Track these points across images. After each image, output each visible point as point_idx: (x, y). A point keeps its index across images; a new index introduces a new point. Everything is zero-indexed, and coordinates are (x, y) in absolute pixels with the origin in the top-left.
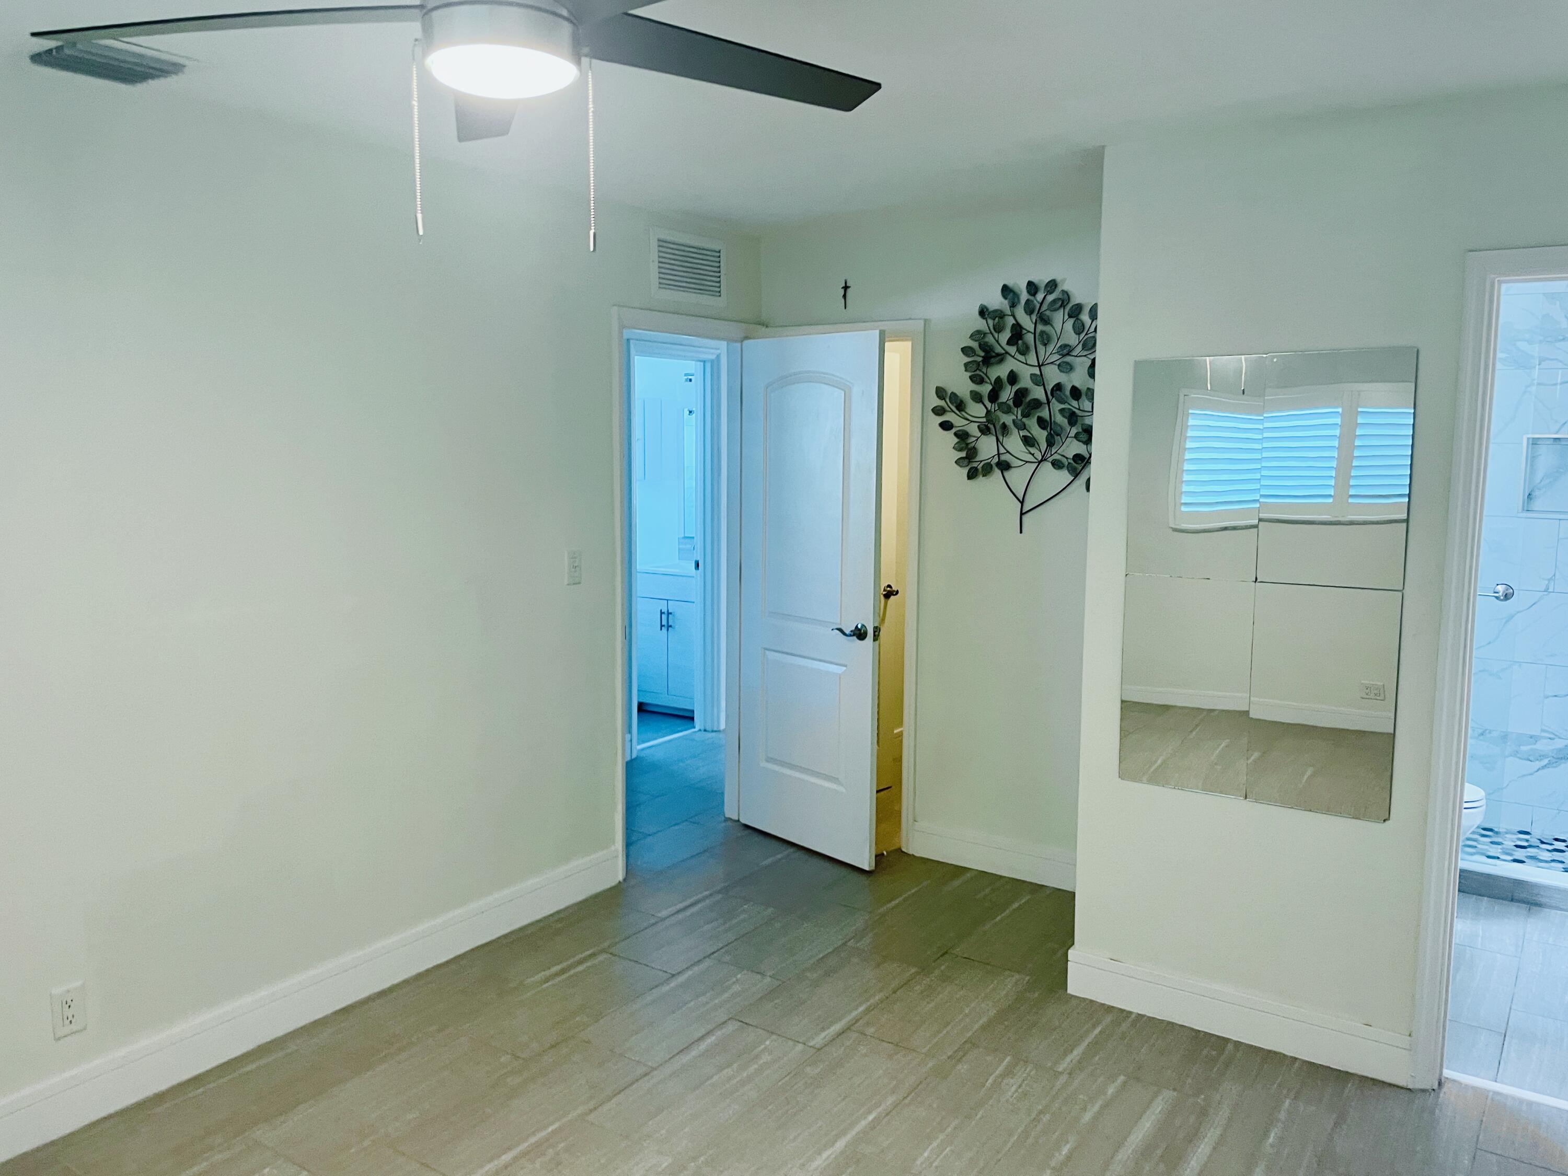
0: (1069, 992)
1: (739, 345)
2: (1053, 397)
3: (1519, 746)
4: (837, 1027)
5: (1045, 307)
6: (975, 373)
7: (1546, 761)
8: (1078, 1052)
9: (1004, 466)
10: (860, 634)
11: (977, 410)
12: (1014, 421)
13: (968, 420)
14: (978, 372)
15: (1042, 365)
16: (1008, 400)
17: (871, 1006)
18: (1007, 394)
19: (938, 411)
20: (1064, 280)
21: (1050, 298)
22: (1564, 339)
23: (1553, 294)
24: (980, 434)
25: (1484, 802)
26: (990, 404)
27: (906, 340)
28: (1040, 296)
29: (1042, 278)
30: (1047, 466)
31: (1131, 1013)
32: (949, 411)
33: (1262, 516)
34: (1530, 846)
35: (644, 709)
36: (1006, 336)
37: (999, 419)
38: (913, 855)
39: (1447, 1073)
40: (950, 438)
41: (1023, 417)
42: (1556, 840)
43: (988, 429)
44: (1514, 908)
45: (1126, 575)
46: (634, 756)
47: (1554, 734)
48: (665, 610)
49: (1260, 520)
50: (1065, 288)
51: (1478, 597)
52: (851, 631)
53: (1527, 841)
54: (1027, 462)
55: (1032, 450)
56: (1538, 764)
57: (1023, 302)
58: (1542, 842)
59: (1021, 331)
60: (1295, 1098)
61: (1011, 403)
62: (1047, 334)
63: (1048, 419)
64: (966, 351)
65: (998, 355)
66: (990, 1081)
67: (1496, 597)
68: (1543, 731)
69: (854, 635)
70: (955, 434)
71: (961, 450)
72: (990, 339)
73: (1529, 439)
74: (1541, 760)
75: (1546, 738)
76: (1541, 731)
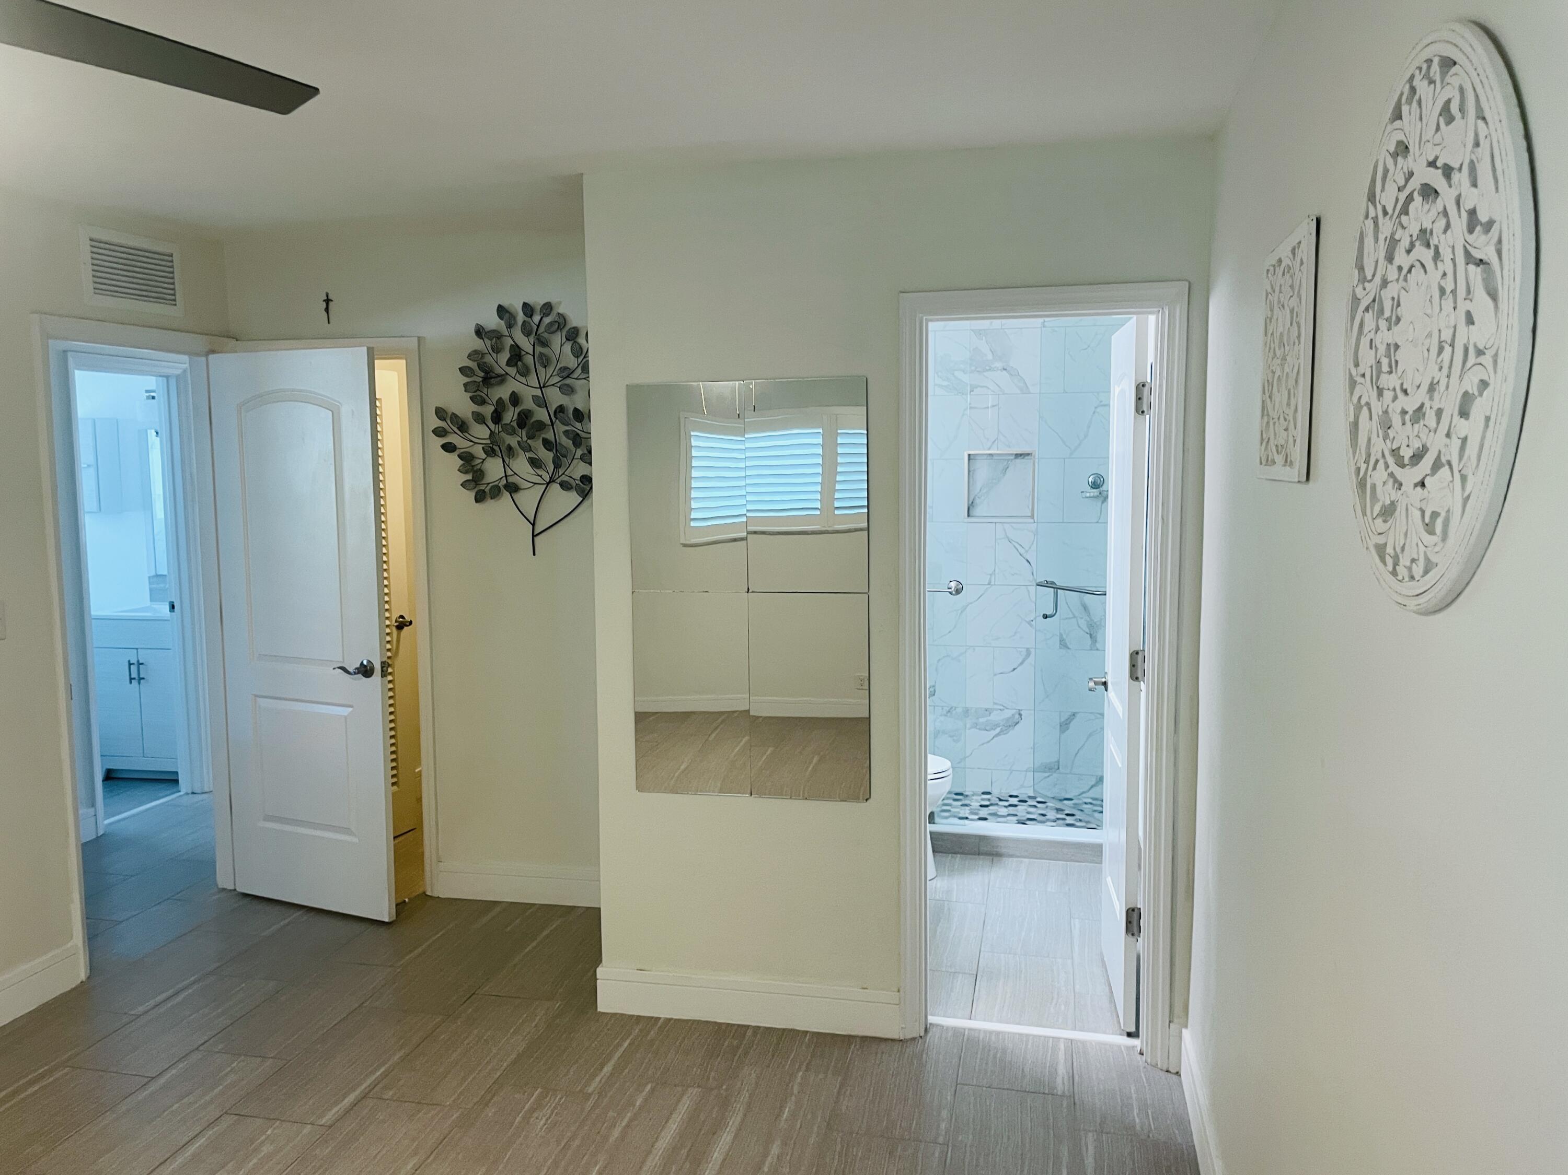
0: (599, 1010)
1: (204, 359)
2: (556, 418)
3: (978, 718)
4: (351, 1098)
5: (542, 329)
6: (475, 394)
7: (998, 730)
8: (607, 1069)
9: (513, 489)
10: (366, 671)
11: (481, 432)
12: (518, 442)
13: (472, 441)
14: (478, 393)
15: (544, 387)
16: (511, 422)
17: (390, 1067)
18: (510, 416)
19: (439, 432)
20: (560, 303)
21: (547, 320)
22: (990, 369)
23: (980, 330)
24: (484, 456)
25: (950, 771)
26: (494, 425)
27: (401, 358)
28: (536, 318)
29: (537, 300)
30: (556, 487)
31: (660, 1018)
32: (450, 433)
33: (750, 528)
34: (991, 805)
35: (112, 776)
36: (505, 356)
37: (504, 441)
38: (438, 897)
39: (931, 1019)
40: (454, 460)
41: (528, 439)
42: (1011, 796)
43: (493, 450)
44: (981, 861)
45: (633, 592)
46: (101, 833)
47: (1003, 706)
48: (134, 660)
49: (748, 533)
50: (561, 311)
51: (927, 593)
52: (356, 669)
53: (989, 800)
54: (535, 484)
55: (540, 472)
56: (994, 733)
57: (520, 323)
58: (1000, 800)
59: (520, 352)
60: (807, 1069)
61: (515, 424)
62: (545, 356)
63: (553, 440)
64: (463, 370)
65: (498, 376)
66: (518, 1119)
67: (950, 592)
68: (995, 704)
69: (358, 673)
70: (459, 456)
71: (466, 472)
72: (488, 359)
73: (969, 455)
74: (995, 729)
75: (997, 710)
76: (993, 704)
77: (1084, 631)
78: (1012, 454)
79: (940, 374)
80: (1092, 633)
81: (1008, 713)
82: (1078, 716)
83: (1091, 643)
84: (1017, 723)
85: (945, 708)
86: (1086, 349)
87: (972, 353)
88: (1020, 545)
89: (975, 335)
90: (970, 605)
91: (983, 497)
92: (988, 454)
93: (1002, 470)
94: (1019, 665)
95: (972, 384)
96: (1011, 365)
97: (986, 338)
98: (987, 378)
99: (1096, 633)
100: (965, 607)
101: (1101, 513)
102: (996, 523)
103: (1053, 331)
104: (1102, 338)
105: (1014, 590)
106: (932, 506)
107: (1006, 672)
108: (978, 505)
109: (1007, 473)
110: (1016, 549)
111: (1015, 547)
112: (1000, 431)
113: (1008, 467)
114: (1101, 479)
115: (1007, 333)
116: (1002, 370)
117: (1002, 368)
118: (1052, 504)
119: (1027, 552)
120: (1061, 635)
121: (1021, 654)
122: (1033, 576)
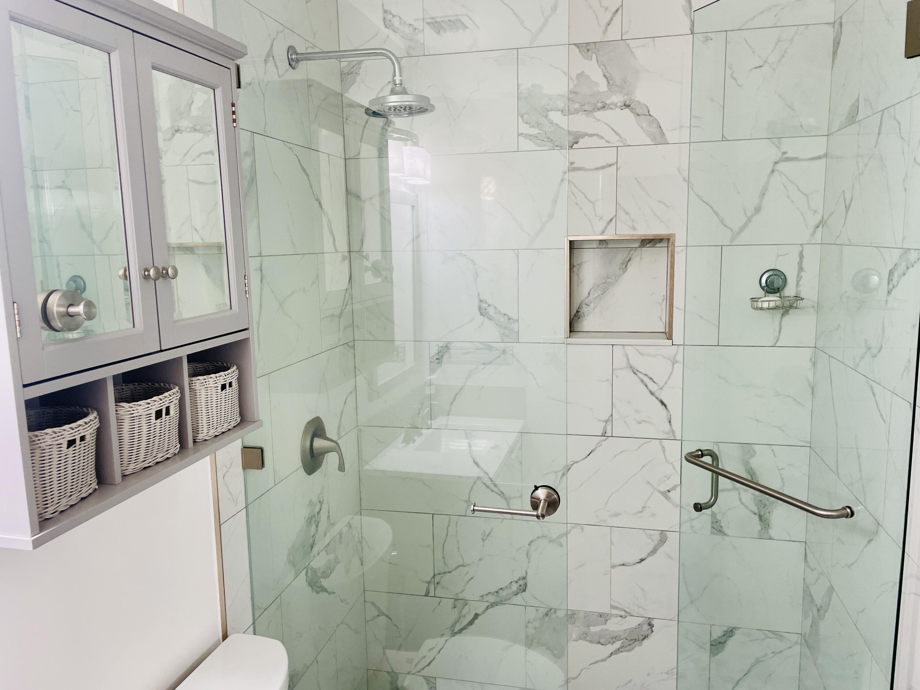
3: (588, 626)
7: (618, 644)
22: (604, 107)
23: (588, 44)
47: (625, 611)
56: (612, 648)
68: (613, 607)
73: (571, 242)
74: (614, 642)
75: (617, 616)
76: (611, 608)
77: (751, 511)
78: (637, 241)
79: (526, 117)
80: (762, 513)
81: (632, 623)
82: (737, 632)
83: (759, 528)
84: (646, 637)
85: (541, 610)
86: (761, 67)
87: (575, 82)
88: (651, 378)
89: (580, 52)
90: (575, 465)
91: (592, 304)
92: (601, 241)
93: (621, 265)
94: (649, 554)
95: (575, 132)
96: (636, 99)
97: (596, 56)
98: (598, 120)
99: (768, 514)
100: (569, 467)
101: (780, 332)
102: (613, 345)
103: (707, 40)
104: (788, 48)
105: (642, 445)
106: (518, 320)
107: (630, 563)
108: (586, 317)
109: (628, 269)
110: (644, 384)
111: (642, 381)
112: (619, 204)
113: (630, 260)
114: (782, 278)
115: (630, 46)
116: (623, 108)
117: (623, 105)
118: (701, 317)
119: (662, 389)
120: (713, 515)
121: (652, 539)
122: (671, 425)
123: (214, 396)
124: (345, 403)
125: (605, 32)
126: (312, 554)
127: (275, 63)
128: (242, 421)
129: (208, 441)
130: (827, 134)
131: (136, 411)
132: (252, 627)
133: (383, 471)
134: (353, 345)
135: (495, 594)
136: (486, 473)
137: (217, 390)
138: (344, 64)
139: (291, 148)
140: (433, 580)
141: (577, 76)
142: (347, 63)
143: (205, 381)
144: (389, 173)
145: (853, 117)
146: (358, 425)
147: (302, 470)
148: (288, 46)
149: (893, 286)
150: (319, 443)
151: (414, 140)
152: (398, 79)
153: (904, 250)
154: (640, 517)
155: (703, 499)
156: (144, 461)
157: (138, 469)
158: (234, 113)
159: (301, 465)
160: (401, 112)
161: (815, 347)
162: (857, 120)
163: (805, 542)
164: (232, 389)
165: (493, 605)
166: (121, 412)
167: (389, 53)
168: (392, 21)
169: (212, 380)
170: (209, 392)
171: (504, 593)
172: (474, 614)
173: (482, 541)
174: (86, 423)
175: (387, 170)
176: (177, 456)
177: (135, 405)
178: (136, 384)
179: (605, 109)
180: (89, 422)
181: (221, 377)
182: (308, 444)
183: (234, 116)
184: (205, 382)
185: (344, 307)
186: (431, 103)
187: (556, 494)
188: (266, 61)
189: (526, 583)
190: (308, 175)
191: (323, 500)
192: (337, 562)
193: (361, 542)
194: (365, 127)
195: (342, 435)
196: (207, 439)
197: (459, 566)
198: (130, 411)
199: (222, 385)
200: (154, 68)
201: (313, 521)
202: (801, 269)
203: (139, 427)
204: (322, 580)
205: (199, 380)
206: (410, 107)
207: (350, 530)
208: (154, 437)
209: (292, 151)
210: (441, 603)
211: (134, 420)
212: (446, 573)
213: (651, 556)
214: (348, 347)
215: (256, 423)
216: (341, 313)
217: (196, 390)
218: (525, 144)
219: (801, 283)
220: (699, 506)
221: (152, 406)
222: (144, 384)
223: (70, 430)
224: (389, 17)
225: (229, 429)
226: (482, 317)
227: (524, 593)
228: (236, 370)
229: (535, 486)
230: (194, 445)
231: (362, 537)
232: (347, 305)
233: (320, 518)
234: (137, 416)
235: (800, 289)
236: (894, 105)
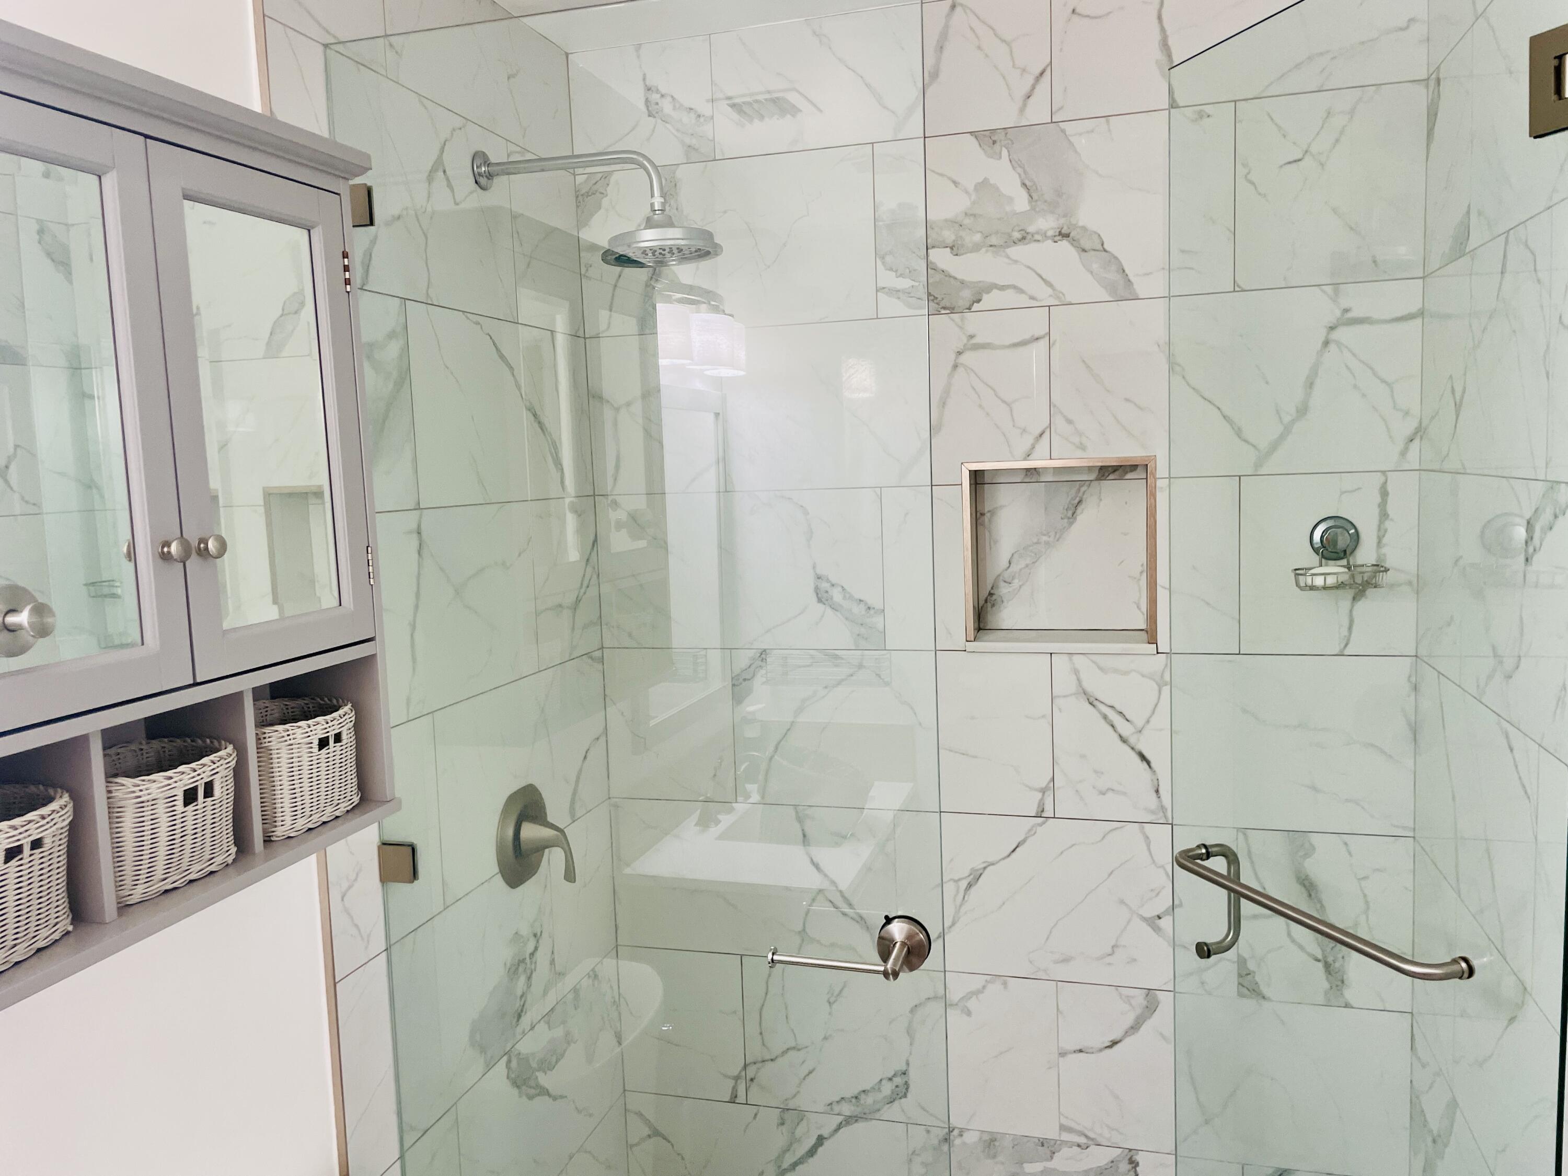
3: (1021, 1163)
22: (1024, 238)
23: (993, 131)
47: (1086, 1136)
68: (1063, 1128)
73: (973, 473)
75: (1071, 1144)
76: (1060, 1130)
77: (1310, 955)
78: (1090, 469)
79: (889, 259)
80: (1330, 959)
81: (1099, 1157)
83: (1326, 985)
85: (935, 1131)
86: (1299, 160)
87: (973, 197)
88: (1121, 713)
89: (980, 145)
90: (991, 867)
91: (1016, 581)
92: (1028, 470)
93: (1065, 511)
94: (1127, 1032)
95: (974, 282)
96: (1081, 224)
97: (1008, 151)
98: (1016, 262)
99: (1341, 959)
100: (979, 873)
101: (1350, 628)
102: (1051, 654)
103: (1201, 117)
104: (1346, 126)
105: (1108, 833)
106: (884, 610)
107: (1092, 1048)
108: (1005, 603)
109: (1078, 518)
110: (1108, 723)
111: (1105, 717)
112: (1055, 406)
113: (1080, 502)
114: (1351, 532)
115: (1067, 133)
116: (1057, 238)
117: (1057, 234)
118: (1208, 604)
119: (1140, 731)
120: (1241, 962)
121: (1131, 1005)
122: (1159, 797)
123: (305, 759)
124: (585, 757)
125: (1022, 110)
126: (519, 1030)
127: (448, 180)
128: (362, 799)
129: (294, 839)
130: (1421, 275)
131: (145, 792)
132: (398, 1164)
133: (654, 877)
134: (601, 655)
135: (854, 1100)
136: (833, 883)
137: (311, 748)
138: (580, 179)
139: (477, 323)
140: (743, 1073)
141: (976, 186)
142: (586, 176)
143: (288, 733)
144: (660, 360)
145: (1461, 244)
146: (611, 796)
147: (499, 881)
148: (473, 152)
149: (1535, 550)
150: (530, 831)
151: (713, 303)
152: (658, 202)
153: (1549, 483)
154: (1109, 964)
155: (1213, 936)
156: (165, 879)
157: (155, 894)
158: (346, 268)
159: (497, 870)
160: (666, 256)
161: (1416, 656)
162: (1467, 250)
163: (1412, 1013)
164: (342, 746)
165: (850, 1120)
166: (118, 793)
167: (642, 157)
168: (660, 105)
169: (300, 731)
170: (296, 753)
171: (869, 1100)
172: (816, 1137)
173: (827, 1004)
174: (43, 818)
175: (655, 355)
176: (230, 869)
177: (143, 781)
178: (166, 740)
179: (1027, 241)
180: (49, 815)
181: (320, 726)
182: (510, 832)
183: (347, 273)
184: (288, 735)
185: (583, 591)
186: (716, 241)
187: (924, 932)
188: (430, 179)
189: (906, 1082)
190: (511, 368)
191: (541, 932)
192: (568, 1039)
193: (616, 1004)
194: (616, 286)
195: (578, 814)
196: (292, 835)
197: (788, 1049)
198: (134, 792)
199: (321, 740)
200: (187, 197)
201: (521, 969)
202: (1384, 515)
203: (152, 820)
204: (540, 1075)
205: (277, 731)
206: (678, 249)
207: (596, 983)
208: (182, 837)
209: (481, 328)
210: (758, 1116)
211: (143, 807)
212: (767, 1061)
213: (1130, 1036)
214: (590, 661)
215: (389, 804)
216: (578, 600)
217: (271, 750)
218: (891, 306)
219: (1385, 540)
220: (1205, 948)
221: (176, 782)
222: (178, 740)
223: (9, 830)
224: (655, 97)
225: (337, 817)
226: (821, 605)
227: (903, 1100)
228: (349, 712)
229: (886, 917)
230: (265, 847)
231: (619, 994)
232: (588, 587)
233: (536, 963)
234: (148, 801)
235: (1384, 550)
236: (1524, 222)
